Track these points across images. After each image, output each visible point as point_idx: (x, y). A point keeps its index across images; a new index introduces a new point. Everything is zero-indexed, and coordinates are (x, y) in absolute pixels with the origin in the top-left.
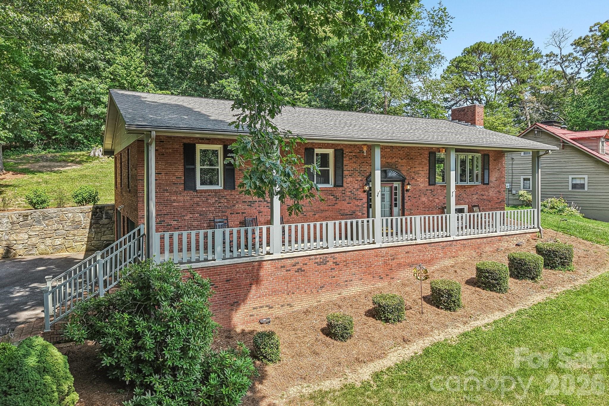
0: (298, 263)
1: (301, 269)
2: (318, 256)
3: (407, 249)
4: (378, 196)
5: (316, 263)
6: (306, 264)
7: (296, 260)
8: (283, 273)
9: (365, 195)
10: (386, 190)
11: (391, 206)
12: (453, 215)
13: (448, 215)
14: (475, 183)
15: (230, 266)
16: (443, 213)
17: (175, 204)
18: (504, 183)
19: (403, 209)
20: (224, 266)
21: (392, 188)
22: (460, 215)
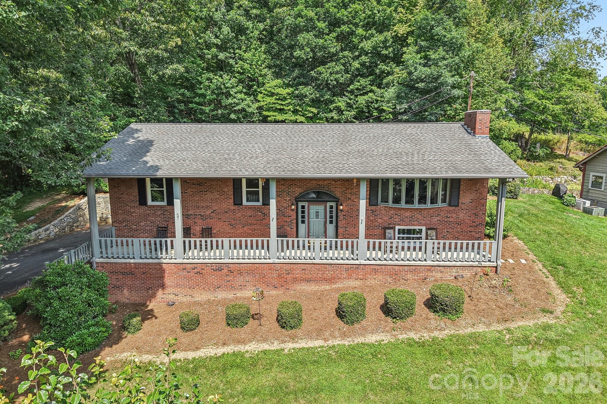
0: (197, 268)
1: (199, 272)
2: (214, 265)
3: (303, 267)
4: (272, 220)
5: (212, 269)
6: (203, 269)
7: (196, 265)
8: (185, 273)
9: (294, 213)
10: (320, 208)
11: (325, 222)
12: (362, 241)
13: (355, 241)
14: (440, 204)
15: (144, 264)
16: (385, 233)
17: (133, 214)
18: (484, 205)
19: (337, 227)
20: (140, 264)
21: (326, 207)
22: (372, 241)
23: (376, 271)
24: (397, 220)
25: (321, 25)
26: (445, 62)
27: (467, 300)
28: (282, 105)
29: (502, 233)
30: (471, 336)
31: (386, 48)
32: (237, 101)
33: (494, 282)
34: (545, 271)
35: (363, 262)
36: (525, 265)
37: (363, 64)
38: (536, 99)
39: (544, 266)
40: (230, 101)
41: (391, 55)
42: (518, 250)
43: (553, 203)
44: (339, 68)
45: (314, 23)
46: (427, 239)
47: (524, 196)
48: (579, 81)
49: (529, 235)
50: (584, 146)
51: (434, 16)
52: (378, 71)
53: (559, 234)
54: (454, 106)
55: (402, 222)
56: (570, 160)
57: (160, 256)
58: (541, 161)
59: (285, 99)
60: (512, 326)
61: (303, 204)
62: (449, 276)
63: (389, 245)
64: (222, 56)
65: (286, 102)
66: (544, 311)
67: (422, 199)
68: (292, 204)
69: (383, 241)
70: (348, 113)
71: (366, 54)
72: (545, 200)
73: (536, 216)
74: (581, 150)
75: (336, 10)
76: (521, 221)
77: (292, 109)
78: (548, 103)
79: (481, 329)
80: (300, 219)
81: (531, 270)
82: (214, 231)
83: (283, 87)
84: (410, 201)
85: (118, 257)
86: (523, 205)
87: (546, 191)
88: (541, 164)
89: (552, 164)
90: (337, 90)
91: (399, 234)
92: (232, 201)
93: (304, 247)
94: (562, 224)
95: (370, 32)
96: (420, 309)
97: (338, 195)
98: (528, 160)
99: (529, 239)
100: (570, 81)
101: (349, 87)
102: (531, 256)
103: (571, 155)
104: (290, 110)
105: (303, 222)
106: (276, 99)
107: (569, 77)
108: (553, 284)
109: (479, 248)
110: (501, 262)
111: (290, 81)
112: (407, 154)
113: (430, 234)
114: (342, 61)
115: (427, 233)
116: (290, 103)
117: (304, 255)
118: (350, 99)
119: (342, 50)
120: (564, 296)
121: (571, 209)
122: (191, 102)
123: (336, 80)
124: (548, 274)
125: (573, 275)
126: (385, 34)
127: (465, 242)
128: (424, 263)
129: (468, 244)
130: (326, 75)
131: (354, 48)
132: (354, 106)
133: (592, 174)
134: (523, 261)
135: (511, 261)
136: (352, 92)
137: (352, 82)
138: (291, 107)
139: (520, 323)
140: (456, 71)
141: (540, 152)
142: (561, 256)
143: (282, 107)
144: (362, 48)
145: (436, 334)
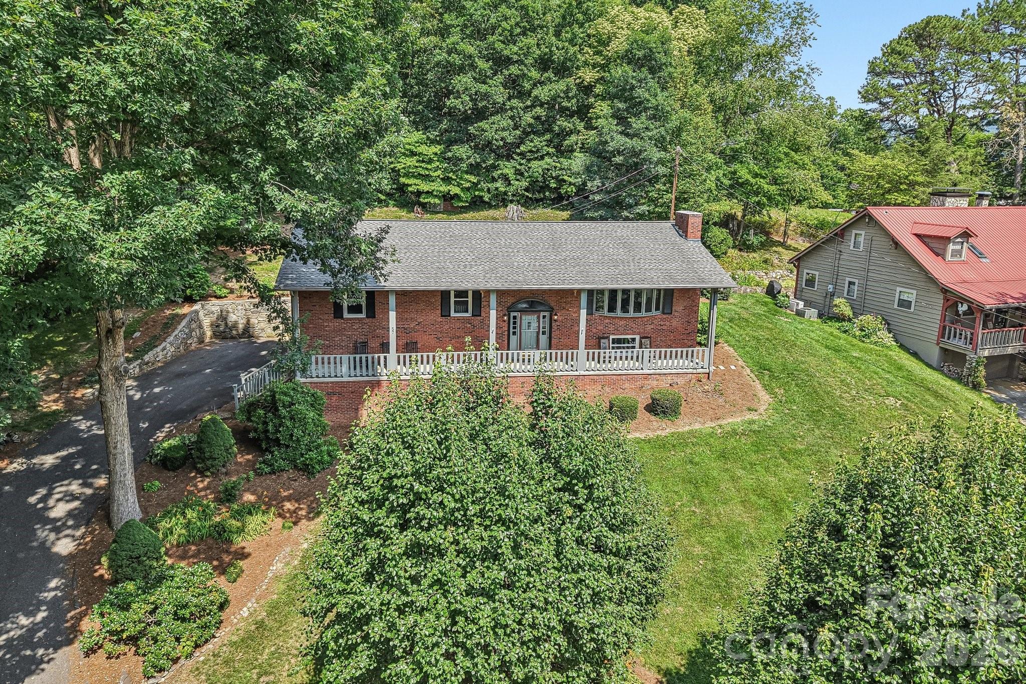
4: (492, 333)
9: (506, 324)
10: (532, 318)
11: (538, 333)
12: (582, 351)
13: (575, 351)
14: (654, 312)
15: (354, 382)
16: (599, 342)
17: (326, 328)
18: (696, 312)
19: (550, 338)
20: (349, 382)
21: (538, 318)
22: (591, 351)
23: (595, 381)
24: (611, 329)
25: (483, 64)
26: (650, 134)
27: (684, 403)
28: (427, 169)
29: (714, 340)
30: (690, 432)
31: (569, 99)
33: (706, 387)
34: (752, 375)
35: (583, 373)
36: (734, 371)
38: (749, 177)
39: (752, 371)
41: (575, 108)
42: (728, 357)
43: (766, 304)
44: (506, 122)
46: (641, 347)
47: (735, 296)
48: (797, 157)
49: (739, 341)
50: (805, 229)
51: (634, 74)
52: (557, 128)
53: (767, 339)
54: (657, 187)
55: (617, 331)
56: (788, 248)
58: (754, 251)
59: (431, 161)
60: (723, 422)
61: (516, 314)
62: (664, 384)
63: (602, 355)
65: (434, 165)
66: (749, 410)
67: (638, 308)
68: (505, 315)
69: (597, 351)
70: (517, 183)
71: (542, 105)
72: (757, 301)
73: (747, 321)
74: (801, 235)
75: (503, 46)
76: (731, 327)
77: (441, 176)
78: (763, 183)
79: (697, 426)
80: (512, 330)
81: (740, 375)
82: (419, 346)
83: (426, 144)
84: (625, 309)
85: (324, 377)
86: (733, 307)
87: (759, 290)
88: (755, 255)
89: (767, 256)
90: (504, 152)
91: (613, 343)
92: (439, 312)
93: (518, 360)
94: (771, 329)
95: (546, 75)
96: (642, 414)
97: (553, 304)
98: (740, 250)
99: (739, 345)
100: (786, 154)
101: (519, 147)
102: (741, 363)
103: (789, 242)
104: (438, 176)
105: (514, 333)
106: (418, 161)
107: (786, 150)
108: (759, 387)
109: (692, 356)
110: (712, 368)
111: (437, 136)
112: (623, 262)
113: (644, 343)
115: (641, 342)
116: (438, 167)
117: (518, 367)
118: (521, 164)
119: (509, 99)
120: (768, 397)
121: (784, 310)
123: (502, 139)
124: (755, 378)
125: (777, 378)
126: (567, 79)
127: (679, 350)
128: (641, 372)
129: (671, 352)
130: (489, 135)
132: (526, 174)
133: (806, 271)
134: (733, 367)
135: (722, 368)
136: (522, 155)
137: (522, 141)
138: (439, 172)
139: (730, 421)
140: (660, 142)
141: (754, 239)
142: (768, 360)
143: (427, 173)
144: (536, 97)
145: (659, 433)
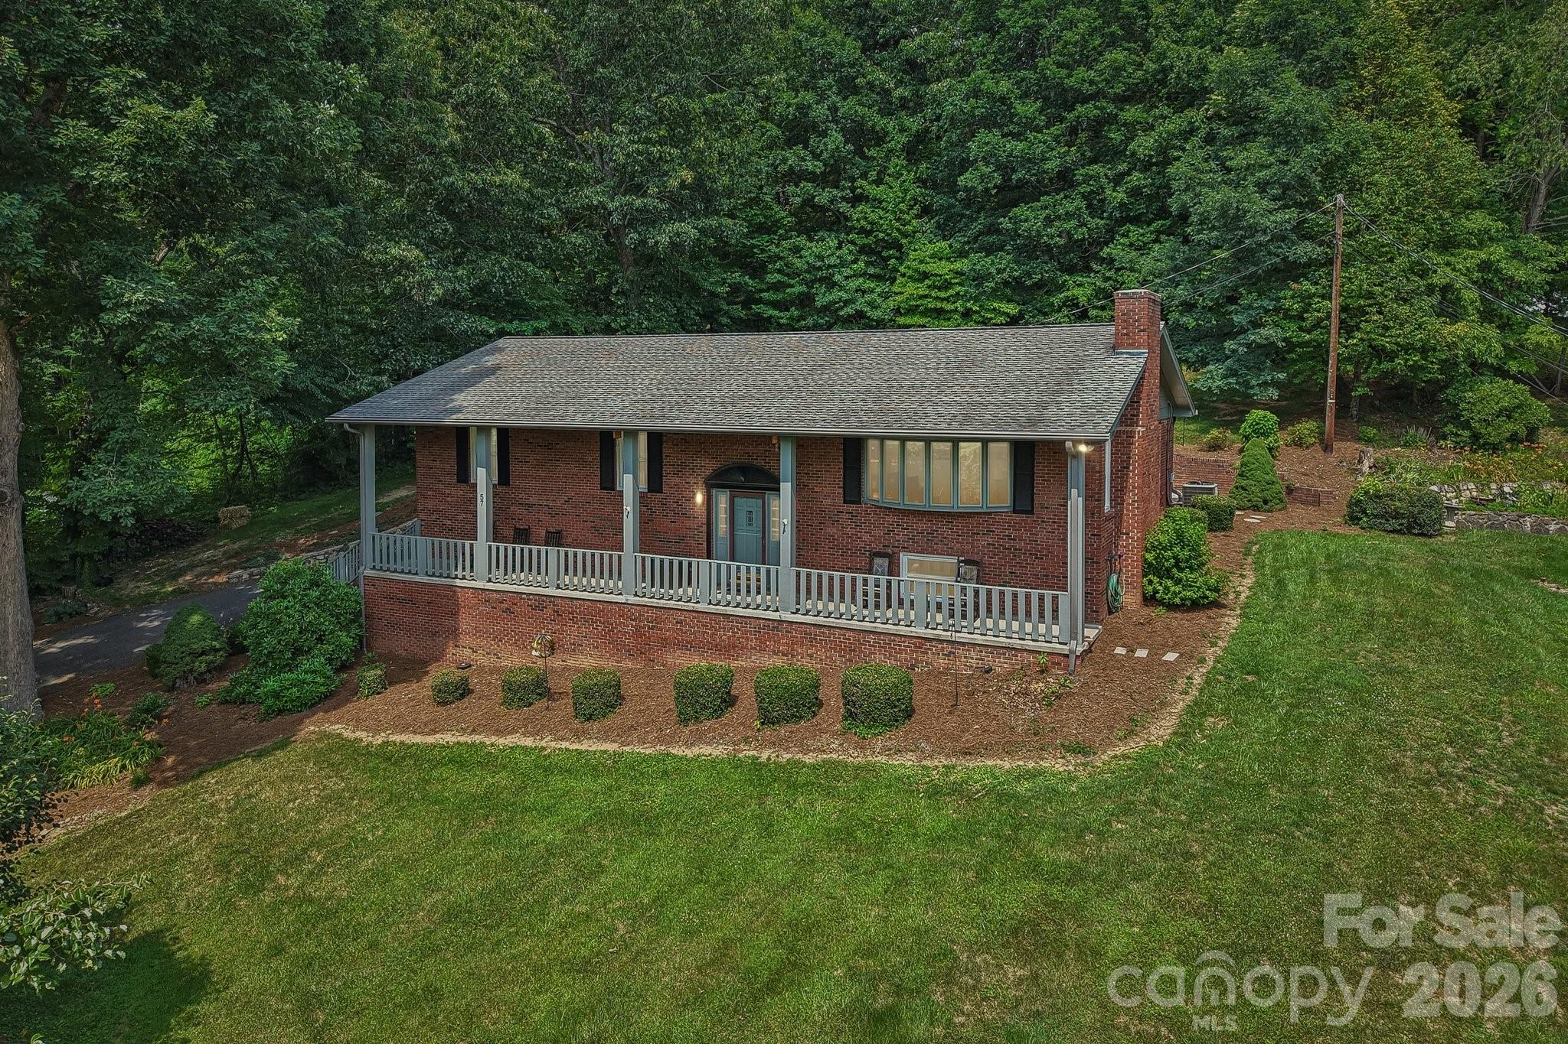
0: (506, 600)
2: (531, 597)
3: (678, 616)
4: (628, 516)
5: (529, 606)
6: (516, 604)
7: (504, 595)
8: (488, 608)
9: (703, 511)
10: (755, 503)
11: (764, 534)
12: (786, 569)
13: (773, 568)
17: (449, 499)
21: (764, 501)
22: (804, 571)
23: (812, 639)
24: (901, 538)
25: (1026, 109)
28: (939, 299)
32: (845, 296)
34: (1198, 680)
35: (787, 616)
36: (1162, 664)
37: (1135, 192)
39: (1210, 671)
40: (836, 294)
42: (1197, 635)
44: (1074, 204)
45: (1010, 106)
55: (912, 543)
57: (454, 573)
59: (947, 285)
64: (823, 197)
65: (951, 292)
66: (1072, 748)
68: (700, 493)
77: (961, 309)
81: (1166, 674)
83: (947, 259)
90: (1073, 257)
92: (597, 480)
95: (1156, 112)
102: (1213, 651)
104: (956, 310)
106: (928, 287)
108: (1180, 706)
111: (965, 243)
113: (965, 573)
114: (1084, 189)
115: (959, 570)
116: (958, 294)
118: (1106, 279)
120: (1171, 730)
122: (760, 301)
124: (1196, 687)
126: (1190, 113)
128: (907, 629)
130: (1032, 226)
131: (1117, 153)
134: (1171, 656)
135: (1142, 653)
137: (1112, 236)
138: (959, 303)
139: (992, 762)
143: (939, 305)
144: (1133, 153)
145: (808, 756)
